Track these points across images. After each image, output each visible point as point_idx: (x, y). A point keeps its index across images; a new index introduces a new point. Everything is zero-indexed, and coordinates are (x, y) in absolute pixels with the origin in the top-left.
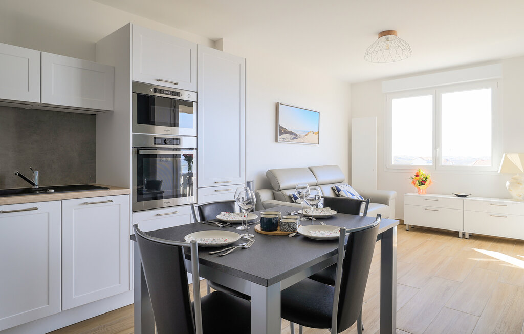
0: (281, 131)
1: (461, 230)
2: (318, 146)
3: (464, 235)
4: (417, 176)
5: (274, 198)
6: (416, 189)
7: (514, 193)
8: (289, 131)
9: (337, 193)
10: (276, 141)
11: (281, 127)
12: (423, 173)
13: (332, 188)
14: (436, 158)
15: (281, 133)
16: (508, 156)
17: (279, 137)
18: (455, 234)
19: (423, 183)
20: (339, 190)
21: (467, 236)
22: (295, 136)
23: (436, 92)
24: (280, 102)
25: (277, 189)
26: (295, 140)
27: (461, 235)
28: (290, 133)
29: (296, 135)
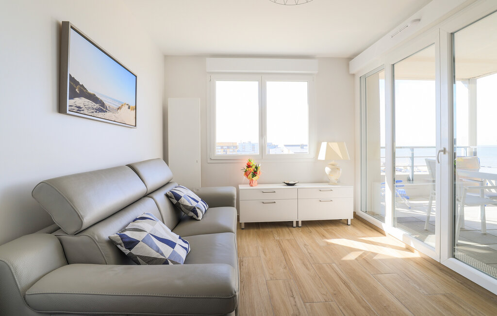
0: (72, 89)
1: (294, 220)
3: (297, 222)
4: (249, 166)
5: (67, 258)
6: (248, 181)
7: (333, 178)
8: (90, 94)
9: (175, 201)
10: (61, 108)
11: (72, 79)
12: (253, 163)
14: (262, 148)
15: (73, 95)
16: (330, 144)
17: (69, 102)
18: (288, 224)
19: (255, 174)
20: (178, 197)
21: (300, 224)
23: (262, 78)
26: (100, 115)
27: (295, 225)
28: (92, 98)
29: (103, 104)
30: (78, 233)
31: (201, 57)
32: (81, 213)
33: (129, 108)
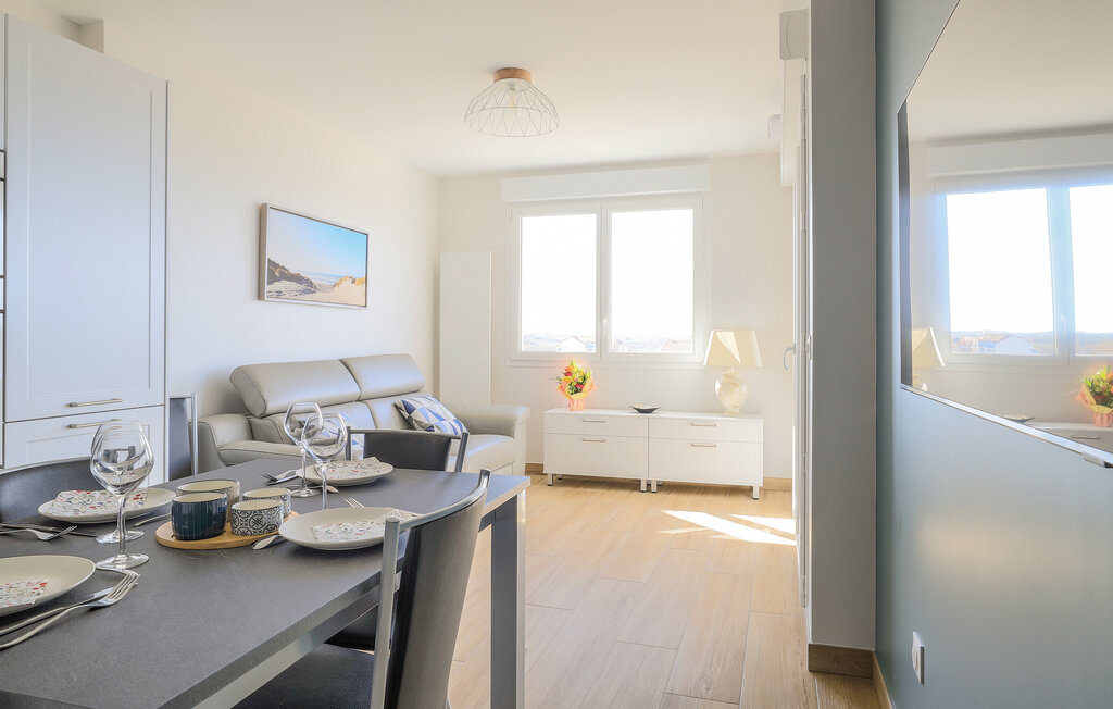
0: (271, 273)
1: (644, 478)
2: (364, 310)
3: (649, 485)
4: (568, 374)
5: (253, 434)
6: (567, 400)
7: (729, 401)
8: (292, 275)
9: (406, 415)
10: (260, 296)
11: (271, 263)
12: (579, 367)
13: (396, 406)
14: (602, 338)
15: (273, 279)
16: (719, 334)
17: (267, 288)
18: (633, 485)
19: (578, 388)
20: (410, 410)
21: (654, 488)
22: (307, 286)
23: (603, 208)
24: (270, 203)
25: (258, 413)
26: (308, 297)
27: (644, 487)
28: (297, 278)
29: (310, 284)
30: (264, 416)
31: (494, 177)
32: (266, 398)
33: (354, 281)
